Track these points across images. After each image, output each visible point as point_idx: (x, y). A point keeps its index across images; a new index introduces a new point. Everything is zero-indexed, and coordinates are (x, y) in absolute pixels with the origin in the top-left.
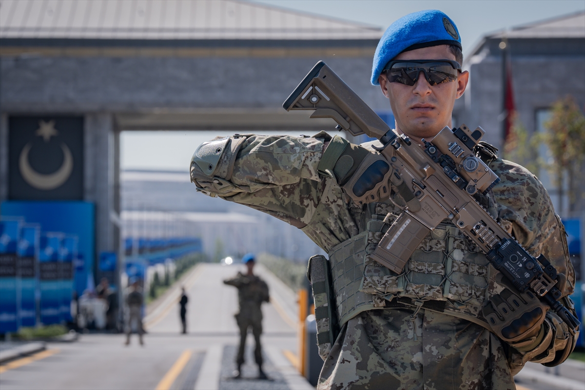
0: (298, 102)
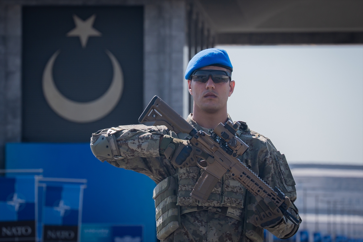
0: (146, 118)
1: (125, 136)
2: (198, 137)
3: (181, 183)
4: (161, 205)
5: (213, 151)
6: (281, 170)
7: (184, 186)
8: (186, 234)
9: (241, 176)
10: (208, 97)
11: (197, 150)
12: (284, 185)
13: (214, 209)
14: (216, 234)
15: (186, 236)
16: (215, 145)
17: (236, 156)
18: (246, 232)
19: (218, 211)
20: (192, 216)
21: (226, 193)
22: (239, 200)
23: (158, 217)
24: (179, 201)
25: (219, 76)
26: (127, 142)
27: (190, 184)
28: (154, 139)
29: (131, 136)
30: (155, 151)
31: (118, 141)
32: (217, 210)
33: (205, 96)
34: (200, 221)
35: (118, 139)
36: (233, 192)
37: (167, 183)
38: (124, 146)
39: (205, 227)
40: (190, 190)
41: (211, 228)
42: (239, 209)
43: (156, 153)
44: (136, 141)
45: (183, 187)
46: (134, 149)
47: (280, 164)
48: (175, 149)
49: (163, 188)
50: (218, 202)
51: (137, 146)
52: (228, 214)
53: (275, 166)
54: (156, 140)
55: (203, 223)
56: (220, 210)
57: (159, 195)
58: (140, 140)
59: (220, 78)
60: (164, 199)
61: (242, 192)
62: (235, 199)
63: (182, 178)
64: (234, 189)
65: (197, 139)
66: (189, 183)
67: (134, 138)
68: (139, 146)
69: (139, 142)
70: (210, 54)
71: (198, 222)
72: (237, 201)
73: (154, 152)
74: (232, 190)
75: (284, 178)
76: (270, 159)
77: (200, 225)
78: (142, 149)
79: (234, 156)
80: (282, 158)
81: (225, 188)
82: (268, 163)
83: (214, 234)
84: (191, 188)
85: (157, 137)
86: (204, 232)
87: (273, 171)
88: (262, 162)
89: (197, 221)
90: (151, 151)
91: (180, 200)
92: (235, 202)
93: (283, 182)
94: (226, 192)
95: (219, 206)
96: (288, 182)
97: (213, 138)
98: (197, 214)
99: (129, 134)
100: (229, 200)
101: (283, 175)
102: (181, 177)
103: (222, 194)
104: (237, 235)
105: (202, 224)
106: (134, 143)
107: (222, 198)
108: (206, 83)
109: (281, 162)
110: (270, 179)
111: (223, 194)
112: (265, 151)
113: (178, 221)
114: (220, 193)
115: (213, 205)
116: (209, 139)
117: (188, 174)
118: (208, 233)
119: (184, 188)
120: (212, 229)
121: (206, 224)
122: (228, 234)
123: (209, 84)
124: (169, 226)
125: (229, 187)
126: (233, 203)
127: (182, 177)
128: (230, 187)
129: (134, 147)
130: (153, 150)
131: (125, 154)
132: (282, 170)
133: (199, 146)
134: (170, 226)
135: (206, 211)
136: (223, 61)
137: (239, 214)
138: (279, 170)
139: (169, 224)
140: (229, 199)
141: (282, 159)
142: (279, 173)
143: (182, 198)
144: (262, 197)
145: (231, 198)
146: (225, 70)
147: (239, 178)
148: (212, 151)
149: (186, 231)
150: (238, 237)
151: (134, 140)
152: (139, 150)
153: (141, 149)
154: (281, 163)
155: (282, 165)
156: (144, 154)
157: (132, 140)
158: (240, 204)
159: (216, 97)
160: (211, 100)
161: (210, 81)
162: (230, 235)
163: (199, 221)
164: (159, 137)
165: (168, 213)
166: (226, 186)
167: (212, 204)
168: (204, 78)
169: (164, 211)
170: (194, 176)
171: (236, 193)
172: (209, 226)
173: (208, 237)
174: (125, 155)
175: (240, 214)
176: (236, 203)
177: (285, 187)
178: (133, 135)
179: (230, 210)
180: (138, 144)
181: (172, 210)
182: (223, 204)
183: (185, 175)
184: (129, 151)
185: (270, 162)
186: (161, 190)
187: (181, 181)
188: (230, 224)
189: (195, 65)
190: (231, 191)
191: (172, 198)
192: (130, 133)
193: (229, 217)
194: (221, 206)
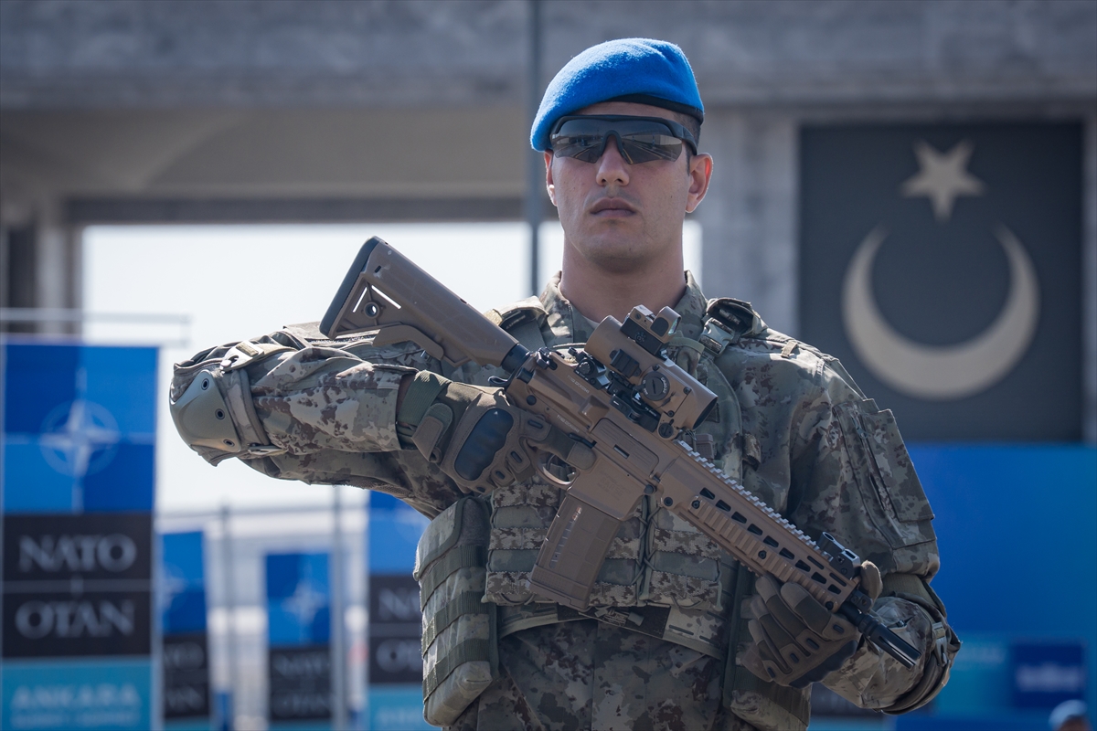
0: (345, 320)
1: (281, 378)
2: (531, 374)
3: (500, 520)
4: (435, 604)
5: (591, 422)
6: (877, 470)
7: (509, 533)
8: (520, 708)
9: (696, 504)
10: (604, 213)
11: (530, 422)
12: (888, 521)
13: (616, 617)
14: (624, 710)
15: (519, 716)
16: (594, 401)
17: (671, 433)
18: (731, 698)
19: (633, 625)
20: (541, 644)
21: (656, 560)
22: (705, 585)
23: (427, 646)
24: (490, 586)
25: (647, 138)
26: (285, 399)
27: (529, 527)
28: (379, 387)
29: (302, 376)
30: (383, 432)
31: (255, 395)
32: (627, 619)
33: (595, 211)
34: (567, 660)
35: (258, 385)
36: (684, 553)
37: (453, 523)
38: (276, 413)
39: (585, 683)
40: (531, 546)
41: (606, 689)
42: (710, 614)
43: (387, 438)
44: (318, 397)
45: (505, 535)
46: (313, 424)
47: (873, 446)
48: (453, 423)
49: (441, 541)
50: (629, 591)
51: (321, 415)
52: (669, 636)
53: (855, 457)
54: (385, 392)
55: (580, 668)
56: (638, 621)
57: (429, 565)
58: (331, 392)
59: (650, 145)
60: (445, 581)
61: (716, 553)
62: (689, 581)
63: (505, 503)
64: (688, 544)
65: (527, 383)
66: (526, 521)
67: (310, 383)
68: (329, 414)
69: (328, 399)
70: (614, 59)
71: (561, 665)
72: (699, 585)
73: (380, 437)
74: (681, 548)
75: (888, 496)
76: (833, 430)
77: (567, 675)
78: (338, 425)
79: (664, 435)
80: (880, 424)
81: (656, 541)
82: (827, 444)
83: (618, 710)
84: (533, 541)
85: (389, 381)
86: (580, 702)
87: (845, 474)
88: (806, 441)
89: (556, 663)
90: (371, 432)
91: (492, 584)
92: (691, 590)
93: (887, 512)
94: (658, 556)
95: (633, 604)
96: (903, 508)
97: (586, 375)
98: (559, 635)
99: (293, 370)
100: (666, 584)
101: (885, 487)
102: (499, 502)
103: (643, 562)
104: (704, 712)
105: (575, 671)
106: (309, 403)
107: (644, 574)
108: (597, 164)
109: (879, 439)
110: (837, 502)
111: (646, 561)
112: (816, 403)
113: (489, 661)
114: (635, 556)
115: (609, 602)
116: (573, 381)
117: (524, 490)
118: (594, 704)
119: (507, 542)
120: (609, 691)
121: (588, 672)
122: (667, 707)
123: (608, 167)
124: (456, 677)
125: (668, 536)
126: (681, 592)
127: (501, 499)
128: (672, 536)
129: (311, 418)
130: (375, 428)
131: (284, 440)
132: (882, 469)
133: (539, 406)
134: (461, 679)
135: (590, 624)
136: (662, 85)
137: (709, 634)
138: (868, 470)
139: (456, 671)
140: (669, 581)
141: (883, 429)
142: (871, 480)
143: (500, 575)
144: (777, 574)
145: (676, 576)
146: (669, 116)
147: (689, 511)
148: (588, 423)
149: (520, 699)
150: (707, 719)
151: (311, 394)
152: (329, 428)
153: (336, 427)
154: (879, 442)
155: (883, 450)
156: (346, 441)
157: (304, 391)
158: (707, 597)
159: (631, 212)
160: (613, 223)
161: (611, 154)
162: (677, 710)
163: (567, 664)
164: (396, 382)
165: (456, 631)
166: (657, 534)
167: (608, 598)
168: (592, 144)
169: (442, 624)
170: (547, 497)
171: (694, 557)
172: (601, 678)
173: (595, 720)
174: (285, 443)
175: (715, 634)
176: (695, 593)
177: (892, 529)
178: (310, 371)
179: (675, 619)
180: (323, 405)
181: (469, 619)
182: (645, 596)
183: (513, 493)
184: (294, 429)
185: (834, 441)
186: (434, 547)
187: (498, 516)
188: (675, 671)
189: (559, 100)
190: (676, 551)
191: (468, 577)
192: (298, 365)
193: (675, 645)
194: (641, 605)
